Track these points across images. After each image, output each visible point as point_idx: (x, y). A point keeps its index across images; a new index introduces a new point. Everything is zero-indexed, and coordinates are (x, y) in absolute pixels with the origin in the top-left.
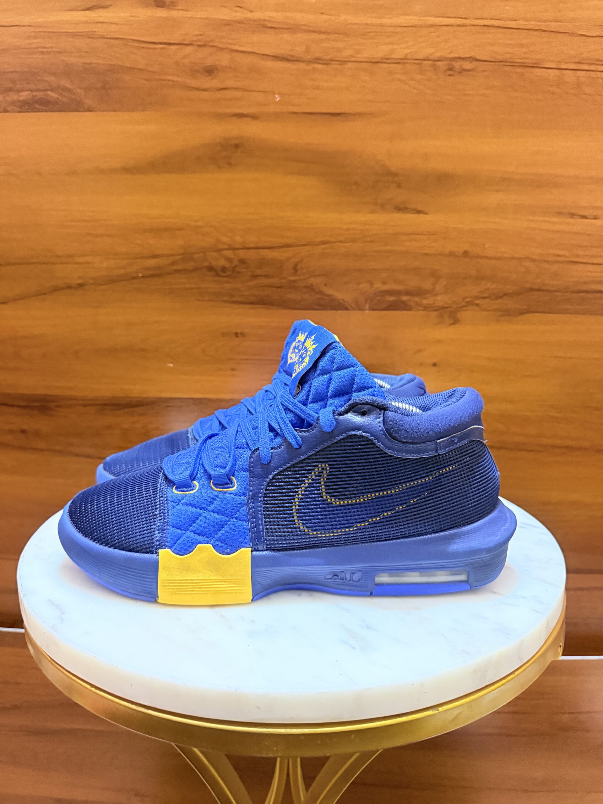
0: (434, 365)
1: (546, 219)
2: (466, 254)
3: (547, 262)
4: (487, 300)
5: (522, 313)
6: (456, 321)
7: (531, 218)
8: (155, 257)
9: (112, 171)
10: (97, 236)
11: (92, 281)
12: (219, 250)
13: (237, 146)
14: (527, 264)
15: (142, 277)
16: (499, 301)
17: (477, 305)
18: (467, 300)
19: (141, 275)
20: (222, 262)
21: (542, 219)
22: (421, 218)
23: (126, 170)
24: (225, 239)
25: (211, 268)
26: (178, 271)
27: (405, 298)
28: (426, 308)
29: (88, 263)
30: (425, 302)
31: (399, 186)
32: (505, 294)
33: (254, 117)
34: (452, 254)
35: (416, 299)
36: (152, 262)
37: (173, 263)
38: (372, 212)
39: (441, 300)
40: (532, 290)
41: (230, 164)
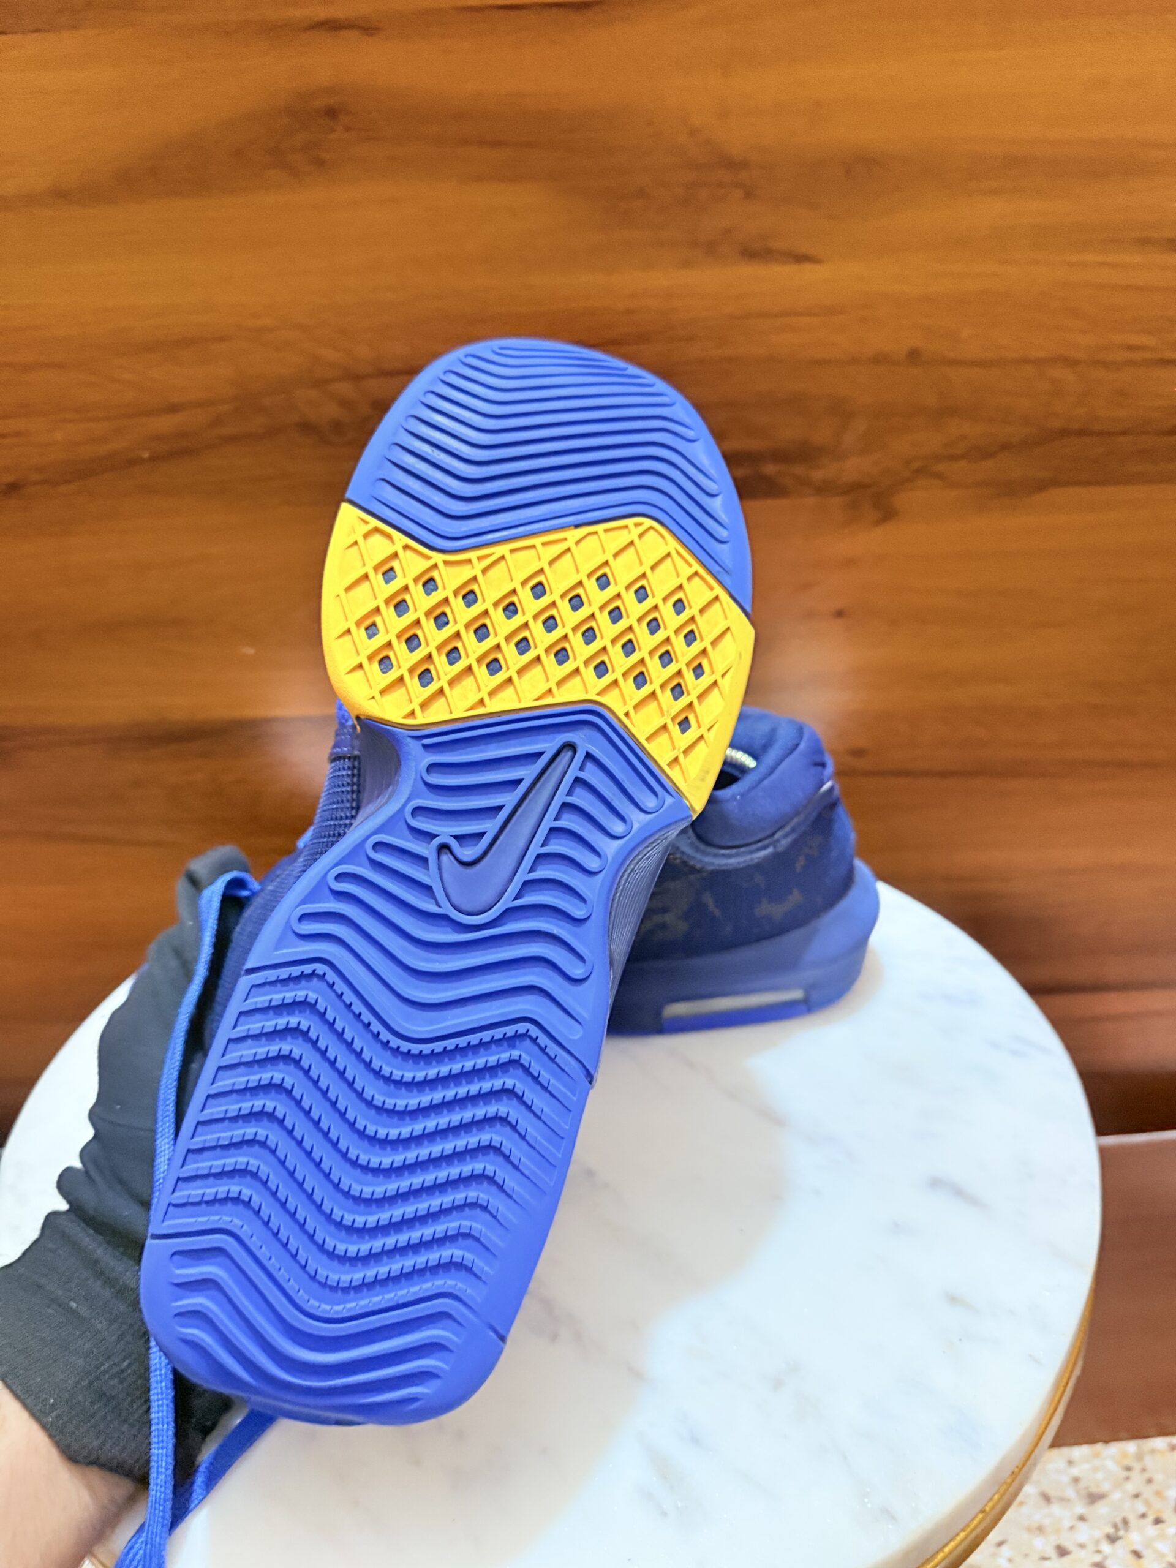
0: (840, 614)
1: (1111, 258)
2: (914, 356)
3: (1105, 365)
4: (963, 464)
5: (1041, 486)
6: (887, 514)
7: (1074, 258)
8: (173, 408)
9: (31, 200)
10: (26, 368)
11: (35, 476)
12: (320, 383)
13: (332, 113)
14: (1057, 372)
15: (152, 459)
16: (989, 464)
17: (939, 476)
18: (916, 465)
19: (146, 455)
20: (332, 411)
21: (1100, 258)
22: (808, 273)
23: (60, 195)
24: (328, 354)
25: (306, 427)
26: (233, 439)
27: (770, 469)
28: (824, 489)
29: (18, 434)
30: (818, 475)
31: (749, 195)
32: (1005, 447)
33: (367, 28)
34: (880, 359)
35: (799, 470)
36: (164, 424)
37: (217, 422)
38: (686, 264)
39: (852, 468)
40: (1065, 433)
41: (321, 163)
